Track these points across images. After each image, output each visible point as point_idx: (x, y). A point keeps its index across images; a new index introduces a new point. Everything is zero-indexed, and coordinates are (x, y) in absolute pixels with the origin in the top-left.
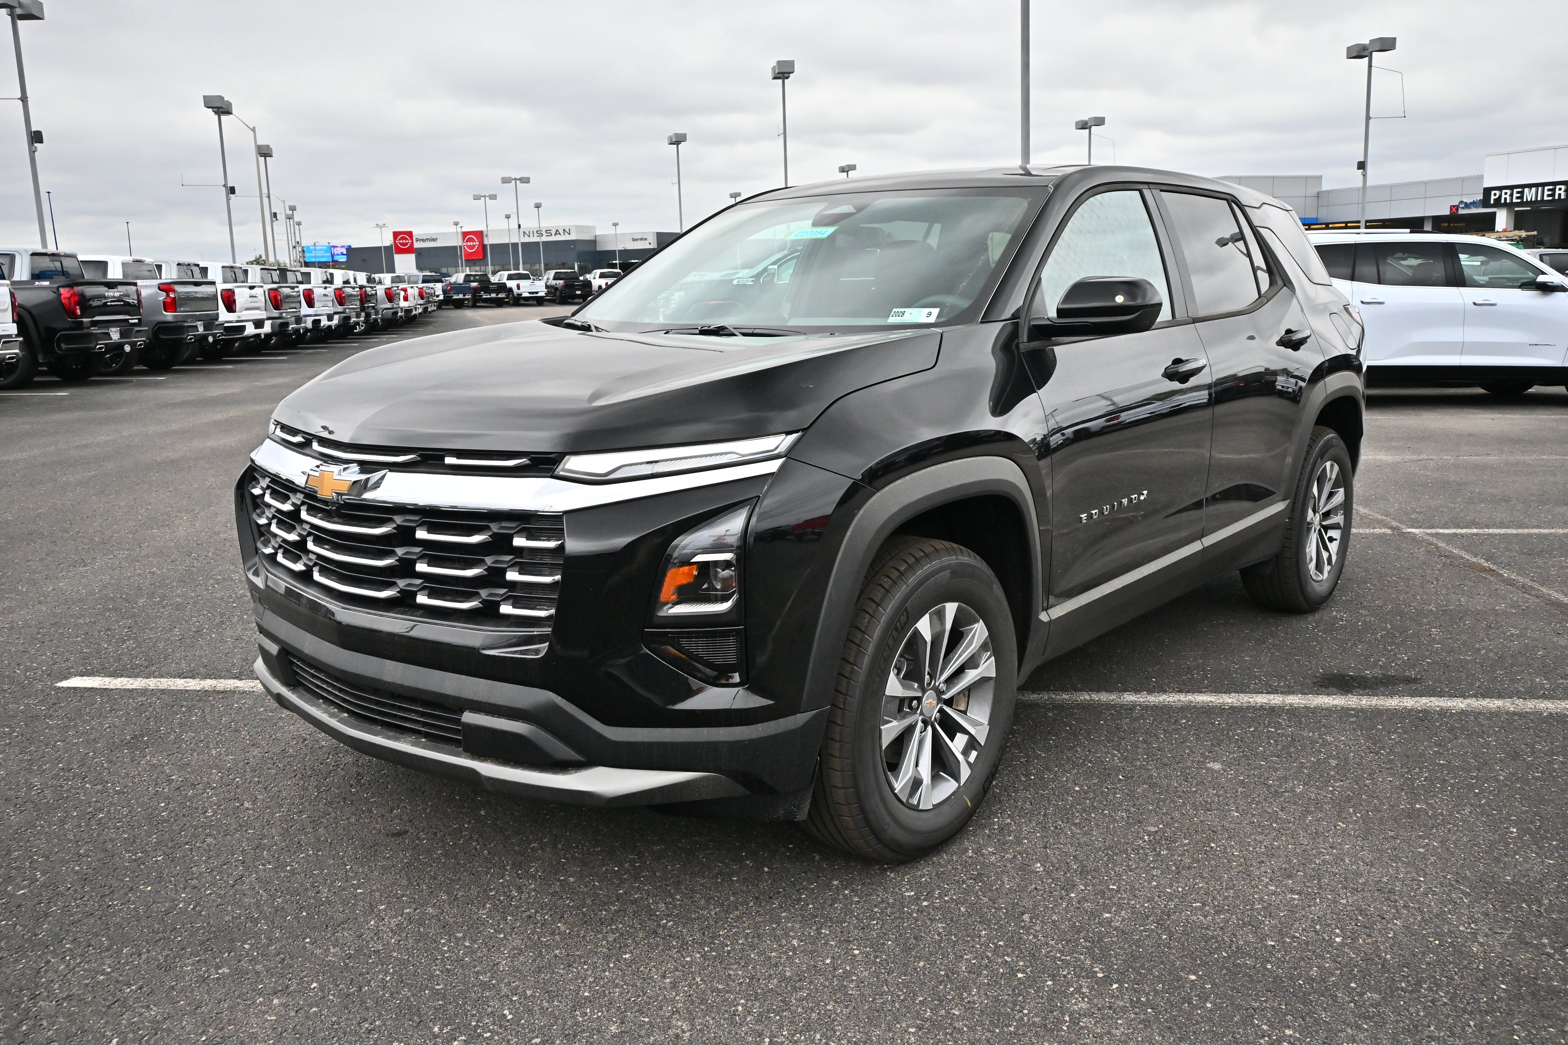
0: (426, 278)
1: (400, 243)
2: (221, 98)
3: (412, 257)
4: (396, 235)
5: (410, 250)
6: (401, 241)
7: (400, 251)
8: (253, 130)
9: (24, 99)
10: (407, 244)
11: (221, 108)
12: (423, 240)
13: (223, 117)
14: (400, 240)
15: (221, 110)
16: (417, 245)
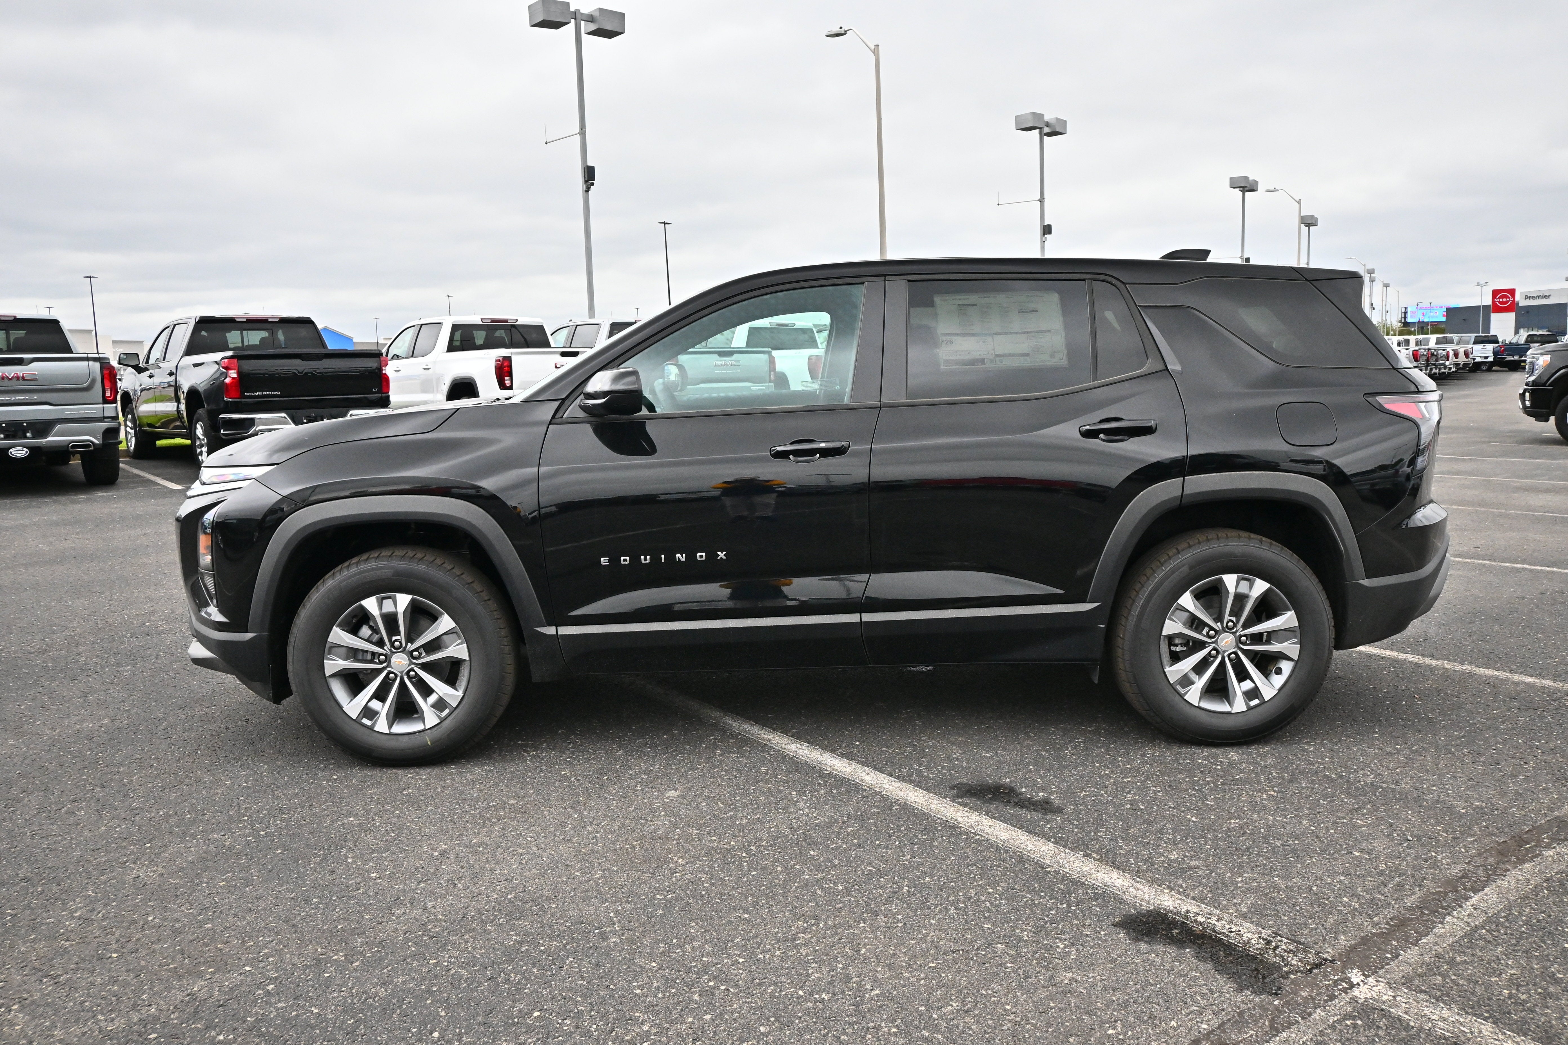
0: (1480, 339)
1: (1500, 302)
2: (1246, 178)
3: (1511, 317)
4: (1495, 293)
5: (1511, 307)
6: (1501, 300)
7: (1497, 309)
8: (1299, 202)
9: (1042, 200)
10: (1507, 302)
11: (1246, 186)
12: (1533, 298)
13: (1247, 194)
14: (1499, 298)
15: (1246, 189)
16: (1523, 303)
